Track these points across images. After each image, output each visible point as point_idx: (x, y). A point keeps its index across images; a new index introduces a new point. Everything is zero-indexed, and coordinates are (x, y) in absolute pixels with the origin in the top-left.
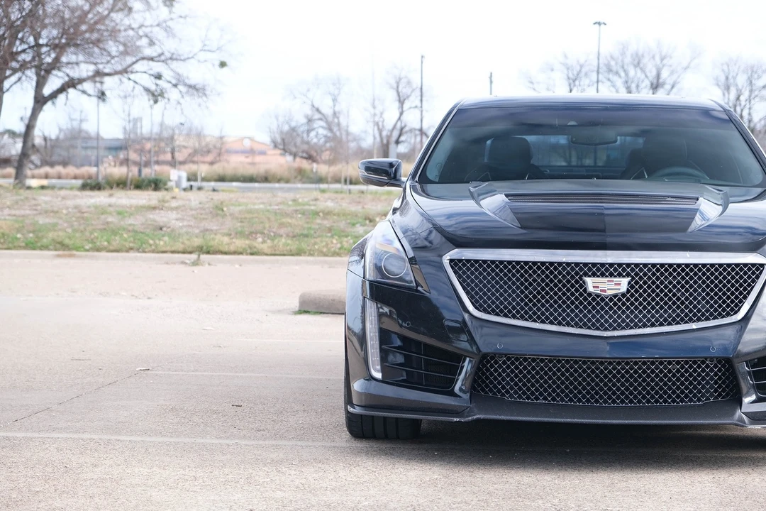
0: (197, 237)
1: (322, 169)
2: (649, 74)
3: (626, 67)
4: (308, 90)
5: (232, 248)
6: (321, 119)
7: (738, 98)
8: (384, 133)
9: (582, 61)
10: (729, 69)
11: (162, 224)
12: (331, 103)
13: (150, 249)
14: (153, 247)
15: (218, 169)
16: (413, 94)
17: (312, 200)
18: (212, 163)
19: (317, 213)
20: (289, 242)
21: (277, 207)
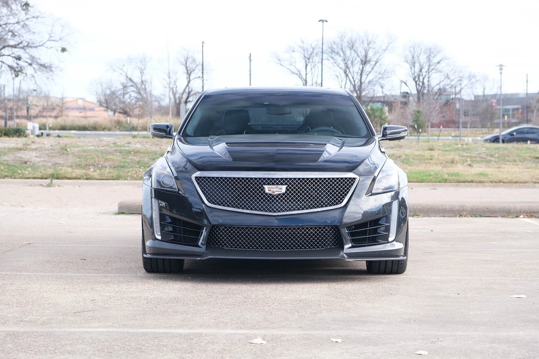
0: (50, 168)
1: (135, 121)
2: (360, 54)
3: (344, 49)
4: (124, 66)
5: (74, 175)
6: (133, 86)
7: (421, 71)
8: (177, 96)
9: (314, 45)
10: (414, 51)
11: (26, 160)
12: (139, 75)
13: (19, 176)
14: (21, 175)
15: (60, 121)
16: (197, 68)
17: (127, 143)
18: (56, 117)
19: (130, 152)
20: (112, 171)
21: (103, 148)
